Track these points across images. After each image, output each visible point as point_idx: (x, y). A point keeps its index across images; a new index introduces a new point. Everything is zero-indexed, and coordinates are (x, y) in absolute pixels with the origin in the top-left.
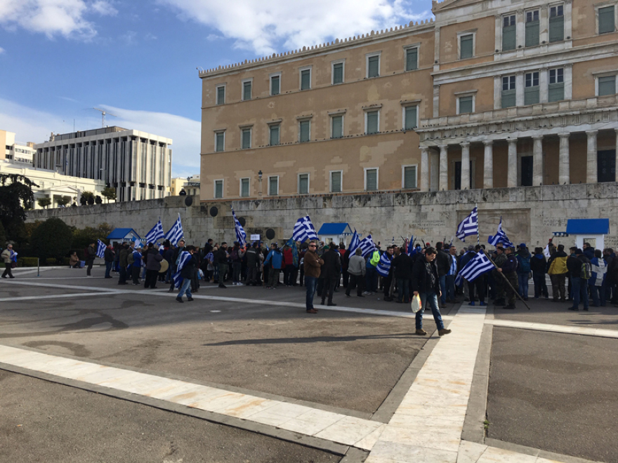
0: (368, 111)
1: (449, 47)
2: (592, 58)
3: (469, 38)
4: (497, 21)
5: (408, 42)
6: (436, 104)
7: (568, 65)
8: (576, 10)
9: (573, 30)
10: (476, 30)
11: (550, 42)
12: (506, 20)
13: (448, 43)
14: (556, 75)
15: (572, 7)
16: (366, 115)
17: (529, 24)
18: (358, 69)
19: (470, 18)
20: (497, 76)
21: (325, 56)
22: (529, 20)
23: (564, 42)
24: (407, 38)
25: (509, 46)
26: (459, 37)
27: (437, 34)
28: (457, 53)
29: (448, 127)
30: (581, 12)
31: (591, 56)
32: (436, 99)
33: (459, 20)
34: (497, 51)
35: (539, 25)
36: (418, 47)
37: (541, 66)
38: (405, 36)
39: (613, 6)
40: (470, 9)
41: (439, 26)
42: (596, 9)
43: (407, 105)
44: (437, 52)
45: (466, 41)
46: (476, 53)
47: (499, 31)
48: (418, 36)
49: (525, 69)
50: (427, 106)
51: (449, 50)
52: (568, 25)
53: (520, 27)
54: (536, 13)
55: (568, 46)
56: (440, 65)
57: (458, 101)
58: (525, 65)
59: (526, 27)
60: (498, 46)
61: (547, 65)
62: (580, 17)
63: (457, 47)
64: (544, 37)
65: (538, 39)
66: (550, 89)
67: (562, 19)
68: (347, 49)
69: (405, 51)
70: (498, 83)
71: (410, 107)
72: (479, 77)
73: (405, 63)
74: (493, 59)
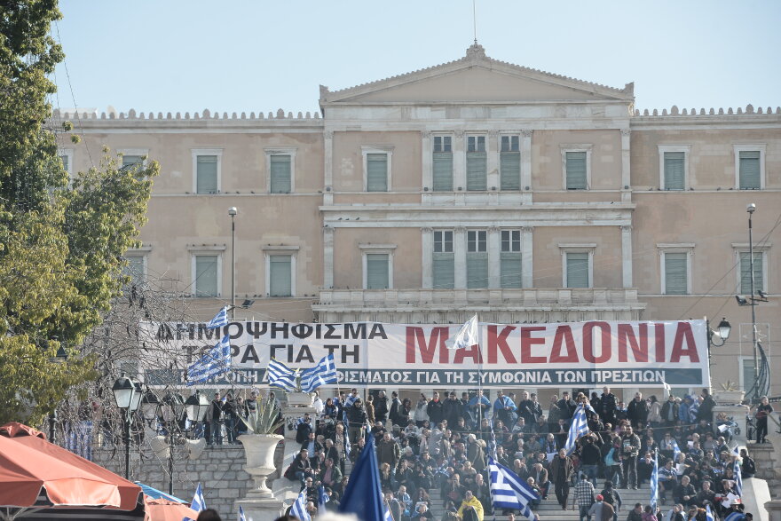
0: (198, 254)
1: (348, 167)
2: (559, 224)
3: (381, 158)
4: (425, 140)
5: (274, 143)
6: (328, 259)
7: (528, 229)
8: (537, 148)
9: (533, 178)
10: (392, 148)
11: (502, 189)
12: (437, 140)
13: (346, 161)
14: (511, 239)
15: (532, 143)
16: (194, 260)
17: (472, 156)
18: (176, 173)
19: (383, 128)
20: (426, 229)
21: (104, 136)
22: (471, 149)
23: (522, 193)
24: (271, 135)
25: (443, 185)
26: (364, 154)
27: (328, 142)
28: (362, 179)
29: (367, 309)
30: (543, 152)
31: (558, 220)
32: (328, 251)
33: (365, 127)
34: (426, 189)
35: (485, 159)
36: (293, 154)
37: (490, 224)
38: (268, 131)
39: (585, 153)
40: (383, 112)
41: (332, 130)
42: (564, 153)
43: (272, 253)
44: (328, 173)
45: (377, 163)
46: (392, 186)
47: (427, 157)
48: (292, 136)
49: (468, 224)
50: (310, 259)
51: (349, 172)
52: (526, 169)
53: (459, 158)
54: (482, 140)
55: (526, 200)
56: (334, 195)
57: (365, 259)
58: (467, 218)
59: (468, 159)
60: (427, 182)
61: (498, 224)
62: (542, 160)
63: (362, 171)
64: (493, 180)
65: (485, 181)
66: (503, 260)
67: (518, 157)
68: (151, 131)
69: (268, 157)
70: (428, 239)
71: (280, 257)
72: (398, 225)
73: (269, 178)
74: (420, 202)
